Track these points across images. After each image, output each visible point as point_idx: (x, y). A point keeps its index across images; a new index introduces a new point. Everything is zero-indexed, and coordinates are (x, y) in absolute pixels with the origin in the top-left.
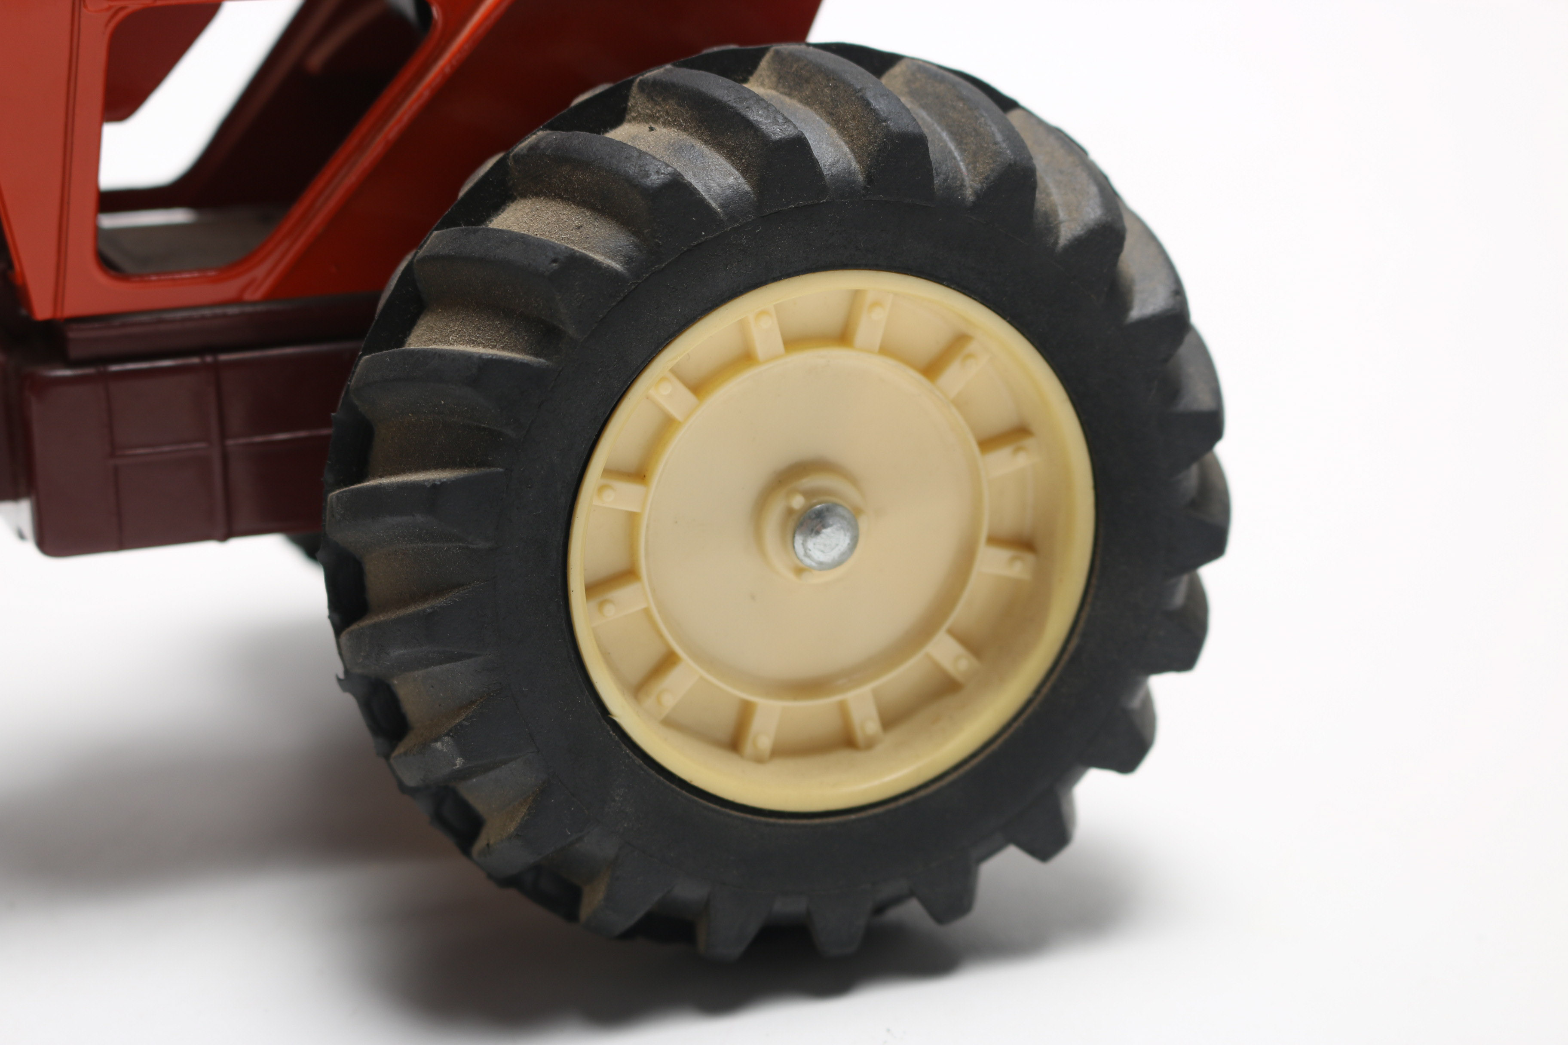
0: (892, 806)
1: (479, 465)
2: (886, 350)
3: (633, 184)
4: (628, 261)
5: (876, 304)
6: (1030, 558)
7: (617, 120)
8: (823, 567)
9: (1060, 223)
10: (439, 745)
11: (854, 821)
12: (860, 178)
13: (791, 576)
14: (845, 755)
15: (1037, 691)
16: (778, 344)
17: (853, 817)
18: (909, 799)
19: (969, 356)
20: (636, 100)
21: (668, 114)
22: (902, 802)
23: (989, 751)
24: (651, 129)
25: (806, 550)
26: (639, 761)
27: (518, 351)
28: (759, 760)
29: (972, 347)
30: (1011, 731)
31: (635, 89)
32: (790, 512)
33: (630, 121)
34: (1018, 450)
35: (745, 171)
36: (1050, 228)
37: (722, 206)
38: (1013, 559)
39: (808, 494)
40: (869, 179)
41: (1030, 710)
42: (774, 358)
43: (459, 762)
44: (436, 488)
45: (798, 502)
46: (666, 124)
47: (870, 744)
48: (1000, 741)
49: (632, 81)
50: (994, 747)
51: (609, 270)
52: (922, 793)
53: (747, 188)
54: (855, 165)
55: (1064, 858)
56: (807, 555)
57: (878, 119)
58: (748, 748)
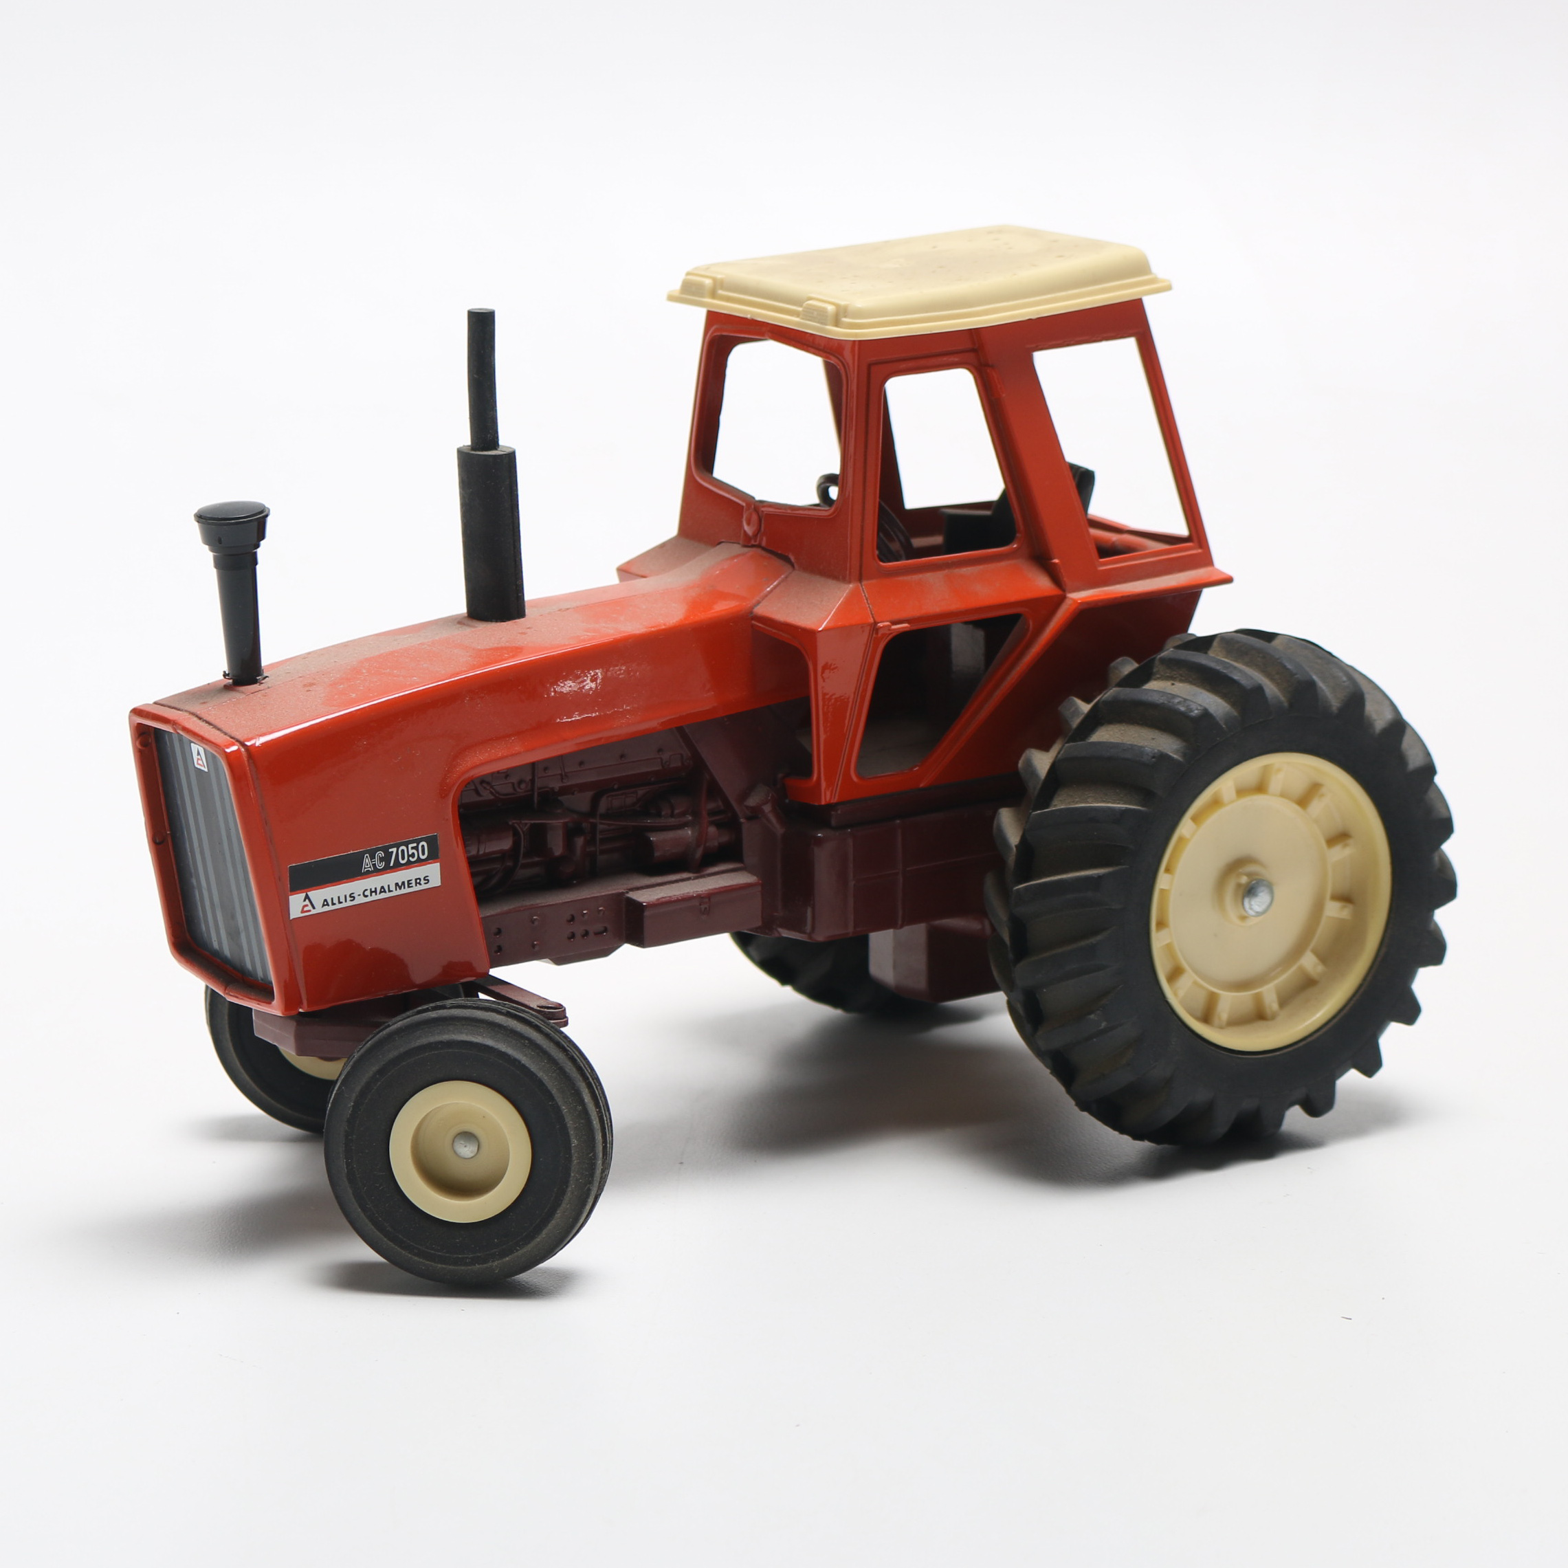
0: (1296, 1047)
1: (1117, 864)
2: (1283, 795)
3: (1184, 716)
4: (1184, 755)
5: (1279, 770)
6: (1350, 906)
7: (1147, 679)
8: (1259, 914)
9: (1375, 720)
10: (1092, 1016)
11: (1279, 1055)
12: (1286, 704)
13: (1237, 921)
14: (1261, 1023)
15: (1364, 979)
16: (1234, 794)
17: (1278, 1053)
18: (1304, 1043)
19: (1322, 795)
20: (1158, 667)
21: (1181, 676)
22: (1301, 1044)
23: (1342, 1014)
24: (1173, 684)
25: (1251, 905)
26: (1180, 1023)
27: (1133, 805)
28: (1221, 1028)
29: (1323, 790)
30: (1352, 1002)
31: (1157, 662)
32: (1239, 885)
33: (1155, 680)
34: (1346, 845)
35: (1233, 704)
36: (1369, 724)
37: (1226, 724)
38: (1343, 907)
39: (1249, 875)
40: (1291, 705)
41: (1362, 990)
42: (1232, 802)
43: (1104, 1025)
44: (1100, 877)
45: (1244, 880)
46: (1181, 681)
47: (1273, 1017)
48: (1348, 1008)
49: (1155, 658)
50: (1345, 1011)
51: (1177, 760)
52: (1309, 1039)
53: (1236, 714)
54: (1282, 698)
55: (1380, 1075)
56: (1251, 909)
57: (1292, 674)
58: (1216, 1021)
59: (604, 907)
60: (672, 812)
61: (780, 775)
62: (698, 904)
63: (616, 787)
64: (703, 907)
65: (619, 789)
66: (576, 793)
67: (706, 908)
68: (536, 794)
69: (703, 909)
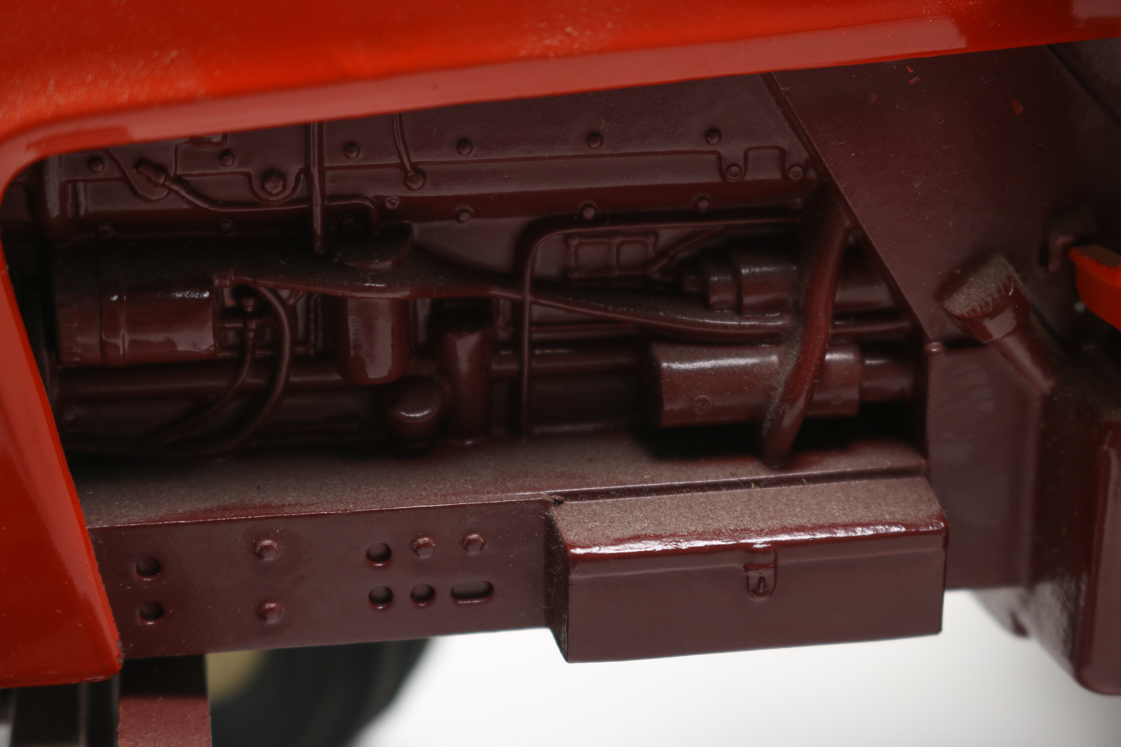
59: (482, 534)
60: (739, 299)
61: (1060, 240)
62: (741, 566)
63: (590, 214)
64: (754, 575)
65: (597, 221)
66: (464, 217)
67: (762, 579)
68: (317, 211)
69: (753, 582)
